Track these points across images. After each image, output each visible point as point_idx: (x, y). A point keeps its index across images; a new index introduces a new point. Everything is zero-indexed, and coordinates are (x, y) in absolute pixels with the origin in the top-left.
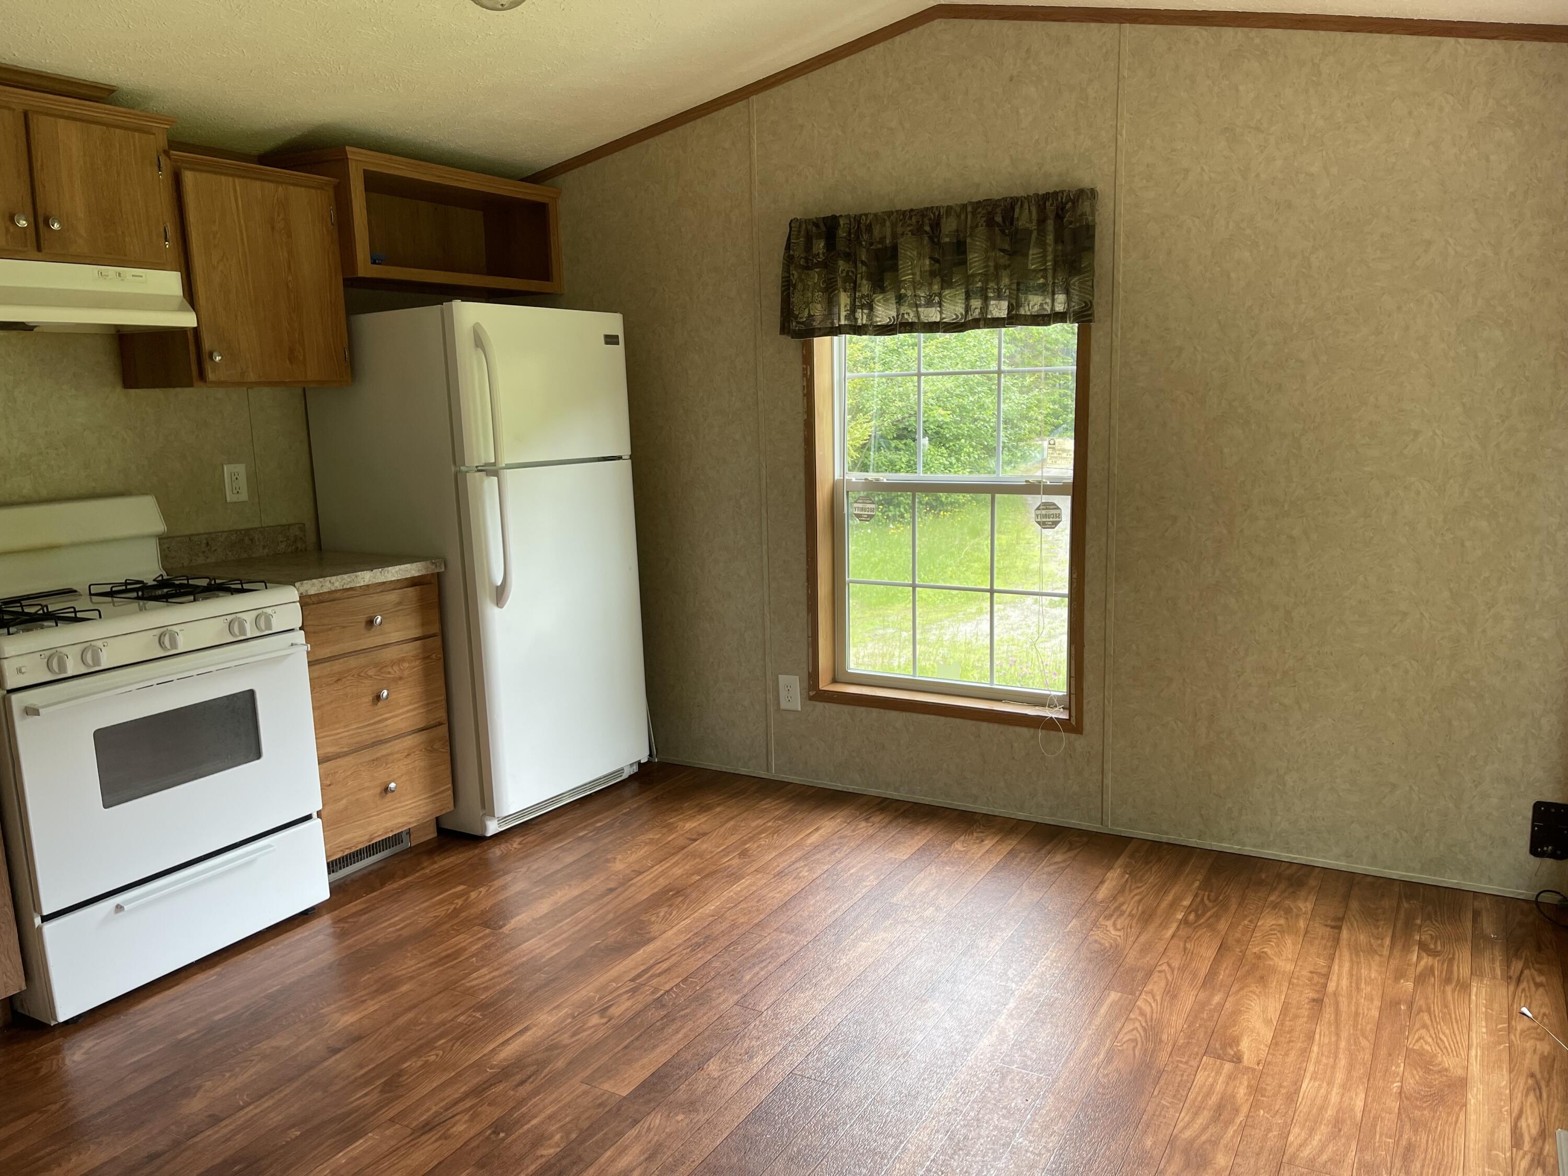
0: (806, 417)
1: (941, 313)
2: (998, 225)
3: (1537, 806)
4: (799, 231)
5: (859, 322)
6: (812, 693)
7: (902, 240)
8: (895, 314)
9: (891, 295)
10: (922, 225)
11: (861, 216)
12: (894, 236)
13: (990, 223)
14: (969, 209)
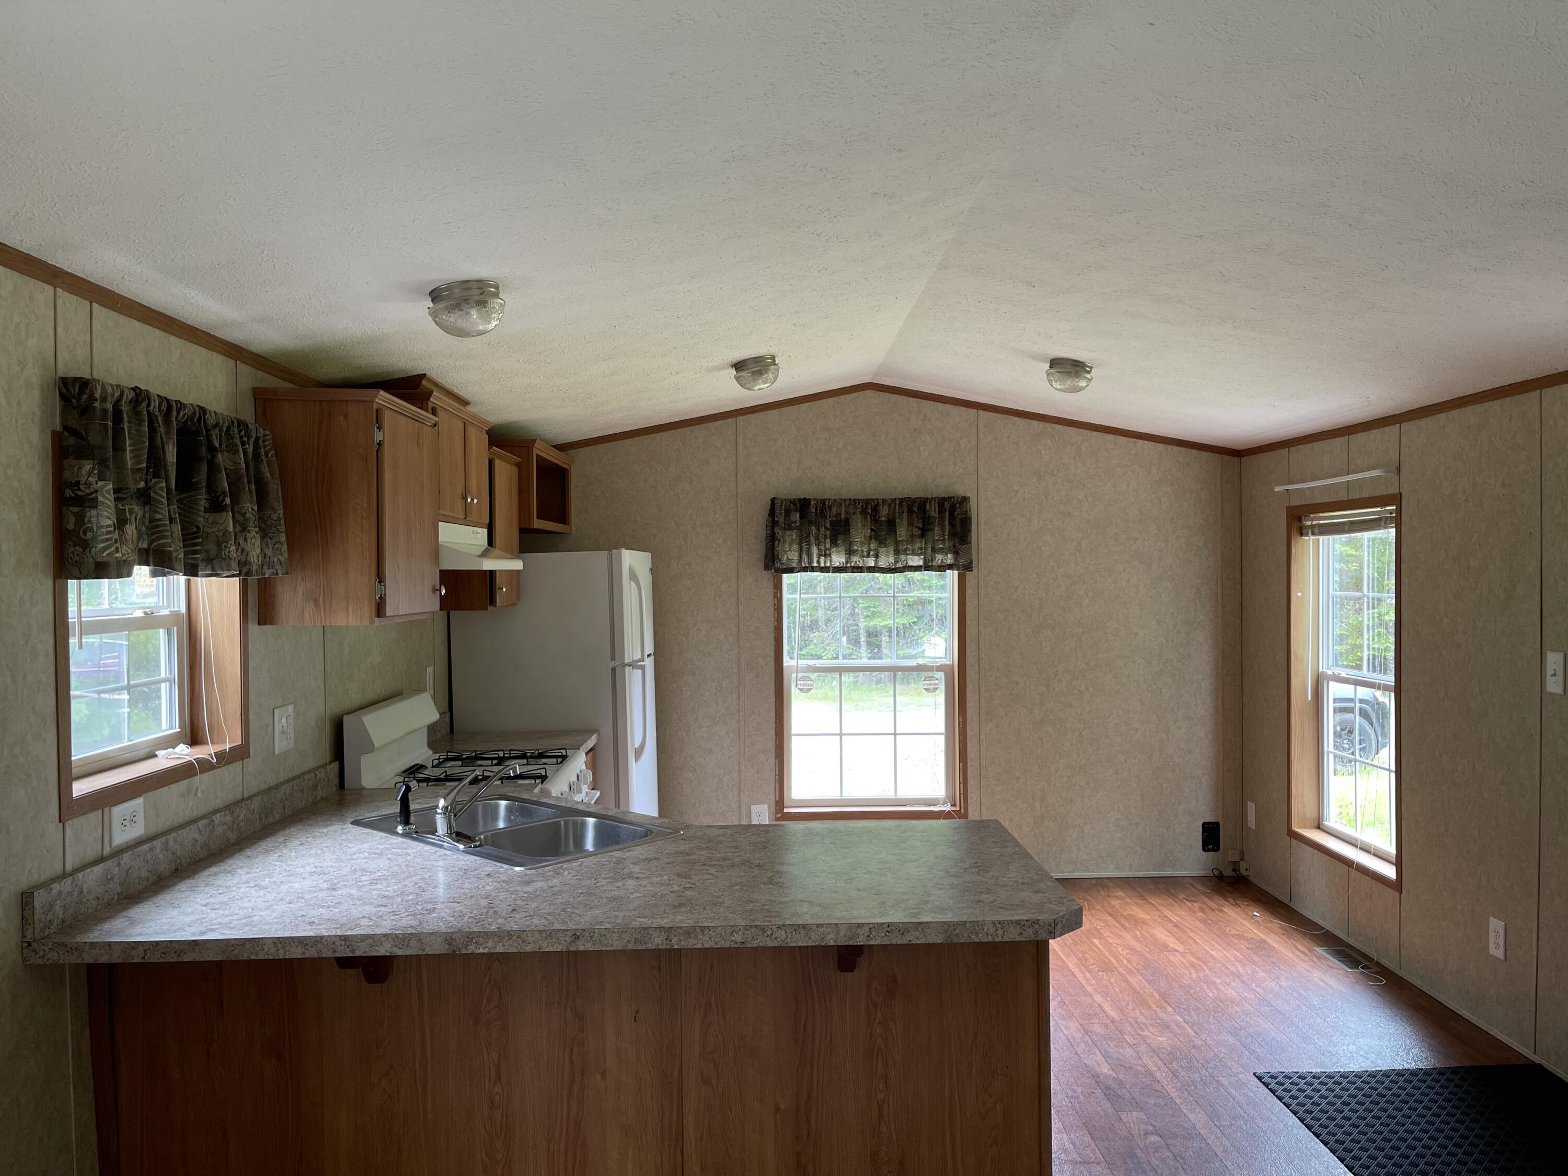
0: (776, 624)
1: (876, 562)
2: (915, 513)
3: (1204, 824)
4: (781, 506)
5: (822, 565)
6: (778, 816)
7: (854, 517)
8: (844, 560)
9: (842, 549)
10: (867, 508)
11: (825, 500)
12: (847, 513)
13: (910, 511)
14: (897, 502)
